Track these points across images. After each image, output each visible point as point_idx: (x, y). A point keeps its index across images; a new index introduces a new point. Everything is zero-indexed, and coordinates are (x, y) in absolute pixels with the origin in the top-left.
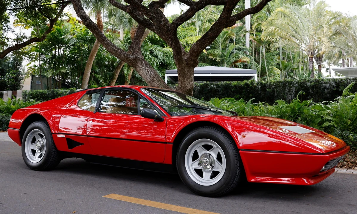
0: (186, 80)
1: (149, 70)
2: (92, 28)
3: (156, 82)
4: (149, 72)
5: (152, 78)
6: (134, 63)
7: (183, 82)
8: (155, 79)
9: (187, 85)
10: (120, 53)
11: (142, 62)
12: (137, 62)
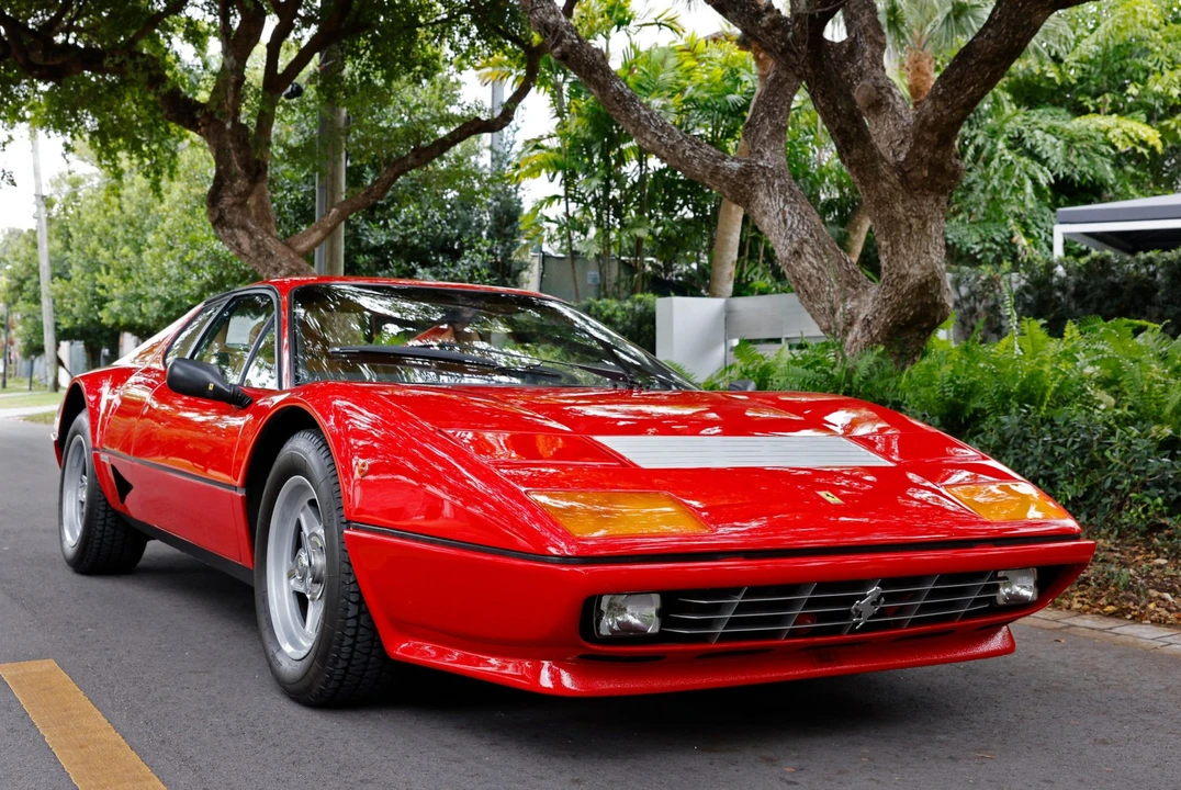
1: (788, 215)
2: (583, 68)
3: (811, 259)
4: (789, 223)
5: (795, 245)
6: (741, 191)
7: (893, 254)
8: (807, 249)
9: (910, 266)
11: (770, 184)
12: (753, 184)
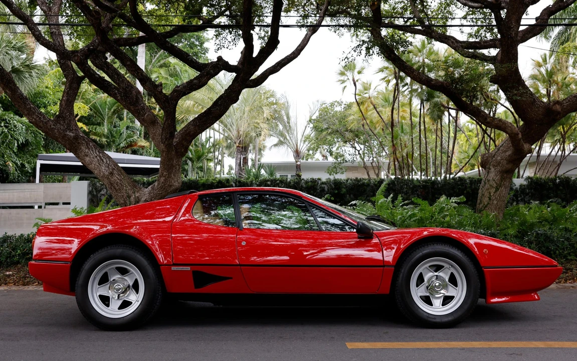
0: (172, 175)
1: (102, 158)
3: (117, 176)
4: (105, 161)
5: (111, 170)
6: (74, 145)
8: (115, 172)
9: (174, 182)
10: (52, 126)
11: (87, 144)
12: (79, 143)
